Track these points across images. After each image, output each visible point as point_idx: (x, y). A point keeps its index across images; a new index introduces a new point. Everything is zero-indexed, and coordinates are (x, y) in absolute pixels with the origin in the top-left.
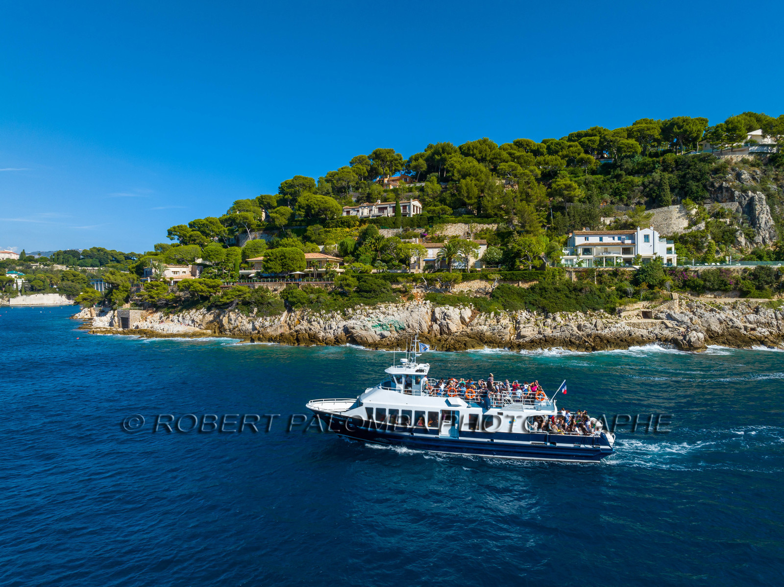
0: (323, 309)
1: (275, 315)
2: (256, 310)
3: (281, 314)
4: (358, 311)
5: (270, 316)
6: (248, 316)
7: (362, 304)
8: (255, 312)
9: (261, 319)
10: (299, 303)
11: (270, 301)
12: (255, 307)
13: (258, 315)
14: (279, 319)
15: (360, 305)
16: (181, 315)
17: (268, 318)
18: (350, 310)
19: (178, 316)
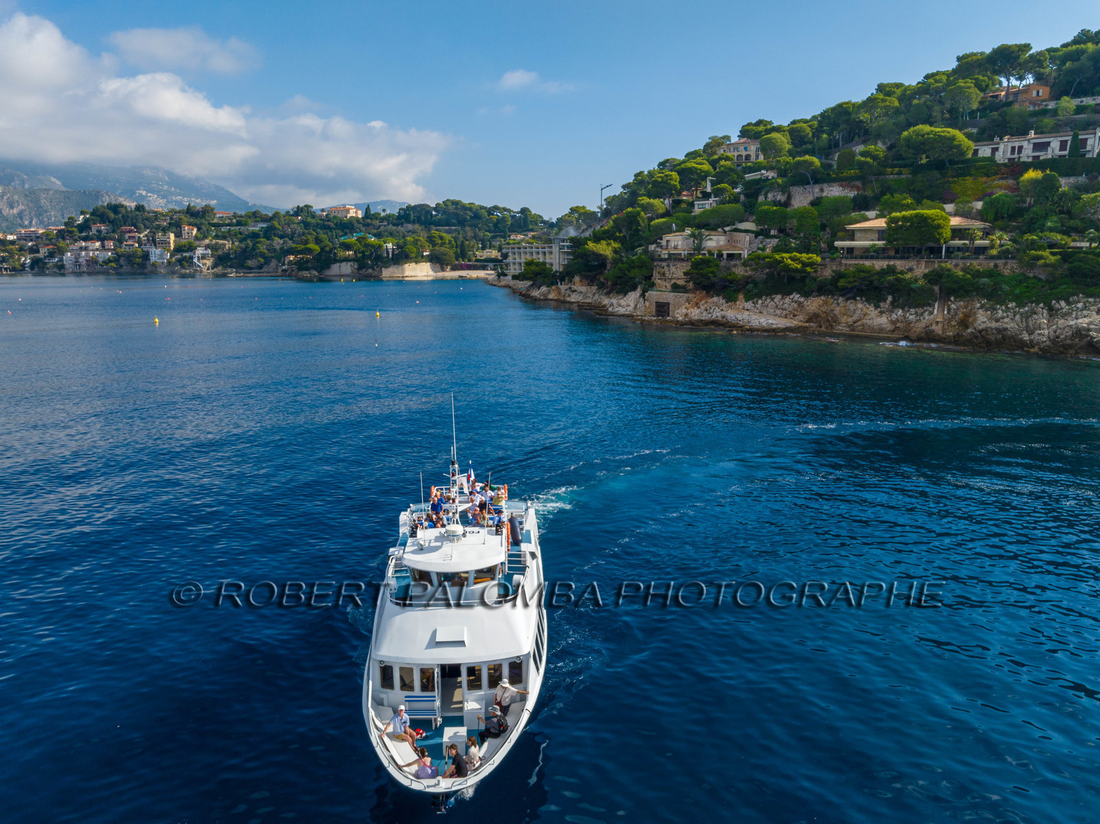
0: (1011, 301)
1: (922, 306)
2: (890, 298)
3: (932, 306)
4: (1080, 305)
5: (914, 308)
6: (877, 307)
7: (1081, 295)
8: (888, 302)
9: (901, 311)
10: (962, 292)
11: (913, 286)
12: (889, 294)
13: (894, 305)
14: (931, 313)
15: (1078, 296)
16: (760, 302)
17: (913, 311)
18: (1063, 303)
19: (753, 303)
